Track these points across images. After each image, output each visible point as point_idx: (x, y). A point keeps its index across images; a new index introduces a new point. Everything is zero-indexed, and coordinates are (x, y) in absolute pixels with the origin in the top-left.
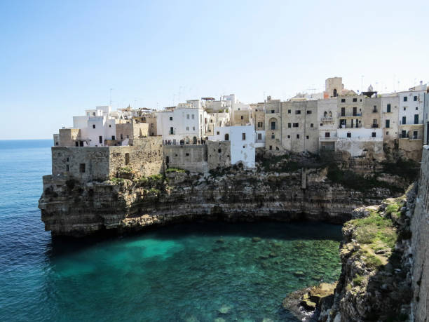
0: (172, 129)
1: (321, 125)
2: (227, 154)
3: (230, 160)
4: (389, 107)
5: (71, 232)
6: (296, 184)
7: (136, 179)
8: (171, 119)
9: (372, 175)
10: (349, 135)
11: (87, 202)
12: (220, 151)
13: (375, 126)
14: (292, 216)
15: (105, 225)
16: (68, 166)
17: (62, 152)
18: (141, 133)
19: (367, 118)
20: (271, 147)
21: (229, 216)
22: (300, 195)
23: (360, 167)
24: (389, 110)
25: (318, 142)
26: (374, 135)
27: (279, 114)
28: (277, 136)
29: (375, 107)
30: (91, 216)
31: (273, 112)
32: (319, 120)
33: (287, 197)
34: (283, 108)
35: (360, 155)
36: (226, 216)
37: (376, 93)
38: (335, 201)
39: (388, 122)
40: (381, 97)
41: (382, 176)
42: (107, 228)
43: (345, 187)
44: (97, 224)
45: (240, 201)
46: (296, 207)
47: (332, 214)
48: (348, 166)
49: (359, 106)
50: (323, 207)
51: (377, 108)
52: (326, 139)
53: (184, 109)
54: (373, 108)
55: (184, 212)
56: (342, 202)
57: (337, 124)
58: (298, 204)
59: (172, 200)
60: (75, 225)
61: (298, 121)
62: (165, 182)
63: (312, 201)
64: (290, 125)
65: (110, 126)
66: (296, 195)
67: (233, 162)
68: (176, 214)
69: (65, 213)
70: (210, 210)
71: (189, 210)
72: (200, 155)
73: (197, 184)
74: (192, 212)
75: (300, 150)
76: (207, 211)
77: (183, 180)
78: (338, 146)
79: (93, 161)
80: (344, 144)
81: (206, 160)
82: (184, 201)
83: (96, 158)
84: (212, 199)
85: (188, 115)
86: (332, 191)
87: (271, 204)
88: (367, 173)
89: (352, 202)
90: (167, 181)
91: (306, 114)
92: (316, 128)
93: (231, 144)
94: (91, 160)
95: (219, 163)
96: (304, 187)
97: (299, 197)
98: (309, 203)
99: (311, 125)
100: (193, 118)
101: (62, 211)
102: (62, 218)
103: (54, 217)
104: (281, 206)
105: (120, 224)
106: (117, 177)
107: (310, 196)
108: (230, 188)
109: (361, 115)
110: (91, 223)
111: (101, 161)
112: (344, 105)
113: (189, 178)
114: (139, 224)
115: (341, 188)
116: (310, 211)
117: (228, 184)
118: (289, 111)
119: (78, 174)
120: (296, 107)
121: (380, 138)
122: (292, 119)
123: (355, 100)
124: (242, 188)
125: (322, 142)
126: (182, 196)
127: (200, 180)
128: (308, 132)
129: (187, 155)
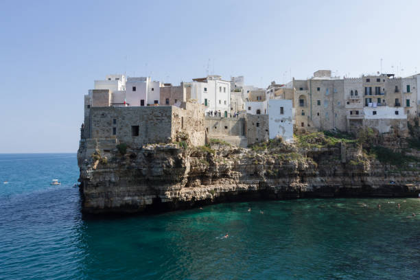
0: (206, 100)
1: (348, 103)
2: (265, 128)
3: (268, 134)
4: (408, 87)
5: (122, 206)
6: (336, 159)
7: (190, 146)
8: (205, 89)
9: (400, 151)
10: (375, 113)
11: (145, 169)
12: (258, 125)
13: (397, 105)
14: (336, 191)
15: (161, 197)
16: (114, 129)
17: (105, 112)
19: (390, 98)
20: (303, 124)
21: (276, 192)
22: (339, 170)
23: (388, 143)
24: (408, 91)
25: (346, 119)
26: (397, 113)
27: (309, 91)
28: (307, 111)
29: (396, 87)
30: (144, 187)
31: (301, 89)
32: (346, 98)
33: (327, 172)
34: (313, 85)
35: (388, 131)
36: (272, 191)
37: (393, 75)
38: (374, 175)
39: (408, 101)
40: (400, 79)
41: (410, 152)
42: (163, 201)
43: (380, 161)
44: (151, 197)
45: (284, 176)
46: (338, 182)
47: (374, 187)
48: (377, 142)
49: (383, 86)
50: (362, 181)
51: (398, 88)
52: (355, 117)
53: (217, 81)
54: (394, 88)
55: (231, 187)
56: (380, 176)
57: (362, 102)
58: (338, 179)
59: (218, 174)
60: (126, 198)
61: (327, 99)
62: (212, 154)
63: (353, 176)
64: (319, 103)
65: (153, 89)
66: (335, 170)
67: (271, 137)
68: (225, 190)
69: (114, 183)
70: (255, 186)
71: (235, 185)
72: (237, 129)
73: (238, 158)
74: (238, 188)
75: (330, 128)
76: (253, 187)
77: (226, 154)
78: (367, 123)
79: (149, 122)
80: (371, 121)
81: (244, 134)
82: (227, 177)
83: (154, 118)
84: (255, 174)
85: (220, 88)
86: (371, 164)
87: (313, 180)
88: (396, 148)
89: (389, 175)
90: (213, 152)
91: (334, 93)
92: (344, 107)
93: (270, 117)
94: (147, 121)
95: (258, 137)
96: (344, 161)
97: (339, 172)
98: (350, 178)
99: (339, 103)
100: (225, 91)
101: (110, 181)
102: (109, 190)
103: (99, 189)
104: (322, 181)
105: (177, 196)
106: (177, 140)
107: (351, 169)
108: (274, 162)
109: (385, 94)
110: (144, 195)
111: (161, 122)
112: (368, 84)
113: (231, 151)
114: (194, 198)
115: (378, 162)
116: (351, 185)
117: (270, 158)
118: (319, 89)
119: (129, 138)
120: (325, 85)
121: (403, 116)
122: (320, 96)
123: (378, 80)
124: (286, 162)
125: (350, 120)
126: (227, 170)
127: (241, 155)
128: (336, 110)
129: (226, 127)
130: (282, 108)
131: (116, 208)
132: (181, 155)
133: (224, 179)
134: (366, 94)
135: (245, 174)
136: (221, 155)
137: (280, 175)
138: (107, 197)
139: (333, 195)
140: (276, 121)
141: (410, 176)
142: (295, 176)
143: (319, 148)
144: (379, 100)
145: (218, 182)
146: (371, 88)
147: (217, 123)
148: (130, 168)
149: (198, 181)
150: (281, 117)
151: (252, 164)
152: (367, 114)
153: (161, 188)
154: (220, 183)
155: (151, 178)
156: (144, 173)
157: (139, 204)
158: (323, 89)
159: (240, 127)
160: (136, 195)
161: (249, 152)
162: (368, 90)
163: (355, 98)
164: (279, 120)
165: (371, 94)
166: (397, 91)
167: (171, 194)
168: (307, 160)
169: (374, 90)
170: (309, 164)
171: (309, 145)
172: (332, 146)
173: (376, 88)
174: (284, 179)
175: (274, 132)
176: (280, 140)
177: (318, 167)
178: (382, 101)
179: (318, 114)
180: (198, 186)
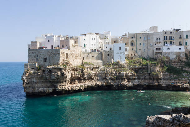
0: (85, 44)
1: (155, 44)
2: (112, 57)
3: (113, 60)
4: (187, 36)
5: (39, 92)
6: (145, 71)
7: (71, 66)
8: (85, 39)
9: (180, 68)
10: (168, 49)
11: (48, 77)
12: (108, 55)
13: (180, 45)
14: (144, 87)
15: (56, 88)
16: (37, 59)
17: (34, 52)
18: (72, 45)
19: (177, 41)
20: (132, 54)
21: (114, 87)
22: (147, 76)
23: (174, 64)
24: (187, 37)
25: (154, 52)
26: (180, 49)
27: (136, 39)
28: (135, 48)
29: (180, 36)
30: (49, 84)
31: (132, 38)
32: (154, 42)
33: (141, 78)
34: (138, 36)
35: (174, 58)
36: (112, 86)
37: (180, 30)
38: (164, 79)
39: (186, 43)
40: (183, 32)
41: (185, 68)
42: (57, 90)
44: (52, 88)
45: (119, 79)
46: (146, 82)
47: (163, 85)
48: (169, 63)
49: (173, 35)
50: (158, 82)
51: (181, 36)
52: (158, 51)
53: (91, 35)
54: (179, 36)
55: (93, 84)
56: (168, 80)
57: (162, 44)
58: (147, 81)
59: (87, 78)
60: (41, 89)
61: (144, 42)
62: (84, 69)
63: (154, 79)
64: (140, 44)
65: (57, 41)
66: (145, 77)
67: (115, 61)
68: (89, 85)
69: (35, 82)
70: (105, 83)
71: (95, 83)
72: (99, 57)
73: (98, 71)
74: (96, 84)
75: (145, 56)
76: (103, 84)
77: (91, 69)
78: (164, 54)
79: (51, 56)
80: (166, 53)
81: (102, 60)
82: (92, 79)
83: (53, 54)
84: (105, 78)
85: (92, 38)
86: (163, 74)
87: (134, 81)
88: (178, 66)
89: (172, 79)
90: (85, 68)
91: (148, 39)
92: (153, 46)
93: (114, 52)
94: (50, 56)
95: (108, 61)
96: (149, 72)
97: (147, 78)
98: (152, 80)
99: (151, 44)
100: (95, 40)
101: (34, 81)
102: (34, 85)
103: (29, 85)
104: (138, 82)
105: (63, 88)
106: (63, 64)
107: (153, 76)
108: (114, 72)
109: (174, 39)
110: (49, 88)
111: (55, 56)
112: (166, 35)
113: (94, 68)
114: (72, 89)
115: (167, 73)
116: (152, 84)
117: (113, 71)
118: (140, 38)
119: (42, 63)
120: (143, 35)
121: (183, 50)
122: (141, 41)
123: (171, 33)
124: (120, 73)
125: (156, 52)
126: (91, 76)
127: (99, 69)
128: (149, 47)
129: (93, 57)
130: (120, 48)
131: (36, 93)
132: (64, 71)
133: (90, 80)
134: (164, 39)
135: (100, 78)
136: (89, 69)
137: (117, 79)
138: (33, 88)
139: (143, 89)
140: (117, 53)
141: (182, 80)
142: (124, 79)
143: (138, 66)
144: (171, 42)
145: (87, 81)
146: (167, 37)
147: (89, 55)
148: (42, 76)
149: (77, 81)
150: (120, 51)
151: (104, 73)
152: (165, 49)
153: (56, 84)
154: (88, 82)
155: (51, 80)
156: (48, 78)
157: (46, 91)
158: (142, 38)
159: (100, 56)
160: (45, 88)
161: (103, 68)
162: (166, 38)
163: (159, 41)
164: (119, 53)
165: (167, 39)
166: (180, 38)
167: (60, 87)
168: (131, 72)
169: (168, 38)
170: (132, 74)
171: (133, 64)
172: (144, 65)
173: (170, 36)
174: (119, 81)
175: (116, 59)
176: (118, 62)
177: (137, 75)
178: (172, 43)
179: (140, 50)
180: (76, 83)
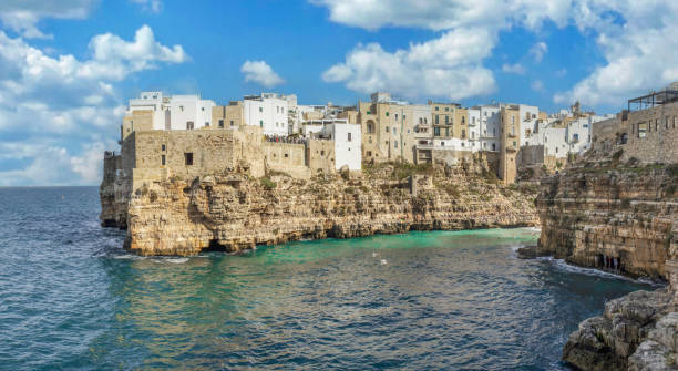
0: (261, 123)
1: (417, 131)
2: (331, 157)
3: (335, 164)
5: (175, 249)
6: (407, 193)
8: (261, 110)
9: (466, 184)
10: (443, 143)
11: (202, 205)
12: (322, 153)
13: (463, 136)
14: (407, 228)
15: (220, 238)
16: (163, 156)
17: (153, 137)
19: (457, 128)
20: (370, 153)
21: (345, 231)
24: (474, 122)
25: (415, 149)
26: (463, 145)
27: (377, 116)
28: (375, 139)
29: (463, 118)
30: (199, 227)
31: (369, 113)
32: (415, 126)
34: (382, 110)
35: (455, 164)
36: (340, 230)
38: (444, 209)
39: (473, 133)
41: (475, 185)
42: (222, 243)
44: (208, 238)
45: (354, 213)
47: (443, 222)
49: (450, 115)
50: (433, 217)
51: (465, 118)
52: (423, 147)
53: (274, 99)
54: (461, 118)
55: (294, 226)
56: (449, 210)
57: (431, 132)
58: (409, 215)
60: (180, 239)
61: (396, 125)
64: (388, 130)
65: (203, 109)
66: (406, 205)
67: (338, 167)
68: (288, 230)
69: (165, 221)
70: (321, 225)
71: (299, 225)
72: (299, 158)
74: (301, 227)
76: (319, 226)
78: (436, 154)
79: (206, 148)
80: (440, 152)
81: (307, 164)
82: (290, 214)
83: (212, 144)
84: (322, 211)
85: (278, 108)
87: (383, 217)
88: (462, 181)
91: (403, 119)
93: (336, 144)
94: (203, 147)
95: (322, 167)
96: (415, 195)
97: (409, 208)
98: (421, 214)
99: (408, 131)
100: (282, 112)
102: (160, 229)
103: (148, 228)
104: (393, 218)
105: (238, 237)
106: (239, 171)
108: (341, 196)
109: (453, 124)
110: (199, 236)
111: (220, 148)
114: (256, 239)
116: (422, 221)
117: (337, 192)
118: (387, 114)
119: (181, 168)
121: (468, 148)
122: (389, 122)
123: (446, 109)
125: (419, 150)
127: (304, 188)
128: (405, 138)
129: (286, 155)
130: (350, 134)
131: (168, 250)
133: (287, 217)
136: (283, 189)
138: (157, 237)
141: (476, 209)
142: (365, 212)
144: (447, 130)
150: (348, 144)
152: (436, 145)
155: (209, 216)
156: (201, 210)
157: (194, 246)
158: (392, 115)
162: (437, 119)
163: (424, 126)
164: (346, 148)
165: (438, 123)
166: (463, 121)
169: (442, 119)
174: (353, 217)
176: (347, 171)
178: (450, 132)
179: (387, 143)
